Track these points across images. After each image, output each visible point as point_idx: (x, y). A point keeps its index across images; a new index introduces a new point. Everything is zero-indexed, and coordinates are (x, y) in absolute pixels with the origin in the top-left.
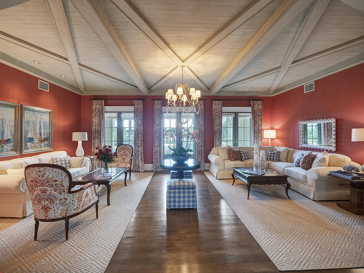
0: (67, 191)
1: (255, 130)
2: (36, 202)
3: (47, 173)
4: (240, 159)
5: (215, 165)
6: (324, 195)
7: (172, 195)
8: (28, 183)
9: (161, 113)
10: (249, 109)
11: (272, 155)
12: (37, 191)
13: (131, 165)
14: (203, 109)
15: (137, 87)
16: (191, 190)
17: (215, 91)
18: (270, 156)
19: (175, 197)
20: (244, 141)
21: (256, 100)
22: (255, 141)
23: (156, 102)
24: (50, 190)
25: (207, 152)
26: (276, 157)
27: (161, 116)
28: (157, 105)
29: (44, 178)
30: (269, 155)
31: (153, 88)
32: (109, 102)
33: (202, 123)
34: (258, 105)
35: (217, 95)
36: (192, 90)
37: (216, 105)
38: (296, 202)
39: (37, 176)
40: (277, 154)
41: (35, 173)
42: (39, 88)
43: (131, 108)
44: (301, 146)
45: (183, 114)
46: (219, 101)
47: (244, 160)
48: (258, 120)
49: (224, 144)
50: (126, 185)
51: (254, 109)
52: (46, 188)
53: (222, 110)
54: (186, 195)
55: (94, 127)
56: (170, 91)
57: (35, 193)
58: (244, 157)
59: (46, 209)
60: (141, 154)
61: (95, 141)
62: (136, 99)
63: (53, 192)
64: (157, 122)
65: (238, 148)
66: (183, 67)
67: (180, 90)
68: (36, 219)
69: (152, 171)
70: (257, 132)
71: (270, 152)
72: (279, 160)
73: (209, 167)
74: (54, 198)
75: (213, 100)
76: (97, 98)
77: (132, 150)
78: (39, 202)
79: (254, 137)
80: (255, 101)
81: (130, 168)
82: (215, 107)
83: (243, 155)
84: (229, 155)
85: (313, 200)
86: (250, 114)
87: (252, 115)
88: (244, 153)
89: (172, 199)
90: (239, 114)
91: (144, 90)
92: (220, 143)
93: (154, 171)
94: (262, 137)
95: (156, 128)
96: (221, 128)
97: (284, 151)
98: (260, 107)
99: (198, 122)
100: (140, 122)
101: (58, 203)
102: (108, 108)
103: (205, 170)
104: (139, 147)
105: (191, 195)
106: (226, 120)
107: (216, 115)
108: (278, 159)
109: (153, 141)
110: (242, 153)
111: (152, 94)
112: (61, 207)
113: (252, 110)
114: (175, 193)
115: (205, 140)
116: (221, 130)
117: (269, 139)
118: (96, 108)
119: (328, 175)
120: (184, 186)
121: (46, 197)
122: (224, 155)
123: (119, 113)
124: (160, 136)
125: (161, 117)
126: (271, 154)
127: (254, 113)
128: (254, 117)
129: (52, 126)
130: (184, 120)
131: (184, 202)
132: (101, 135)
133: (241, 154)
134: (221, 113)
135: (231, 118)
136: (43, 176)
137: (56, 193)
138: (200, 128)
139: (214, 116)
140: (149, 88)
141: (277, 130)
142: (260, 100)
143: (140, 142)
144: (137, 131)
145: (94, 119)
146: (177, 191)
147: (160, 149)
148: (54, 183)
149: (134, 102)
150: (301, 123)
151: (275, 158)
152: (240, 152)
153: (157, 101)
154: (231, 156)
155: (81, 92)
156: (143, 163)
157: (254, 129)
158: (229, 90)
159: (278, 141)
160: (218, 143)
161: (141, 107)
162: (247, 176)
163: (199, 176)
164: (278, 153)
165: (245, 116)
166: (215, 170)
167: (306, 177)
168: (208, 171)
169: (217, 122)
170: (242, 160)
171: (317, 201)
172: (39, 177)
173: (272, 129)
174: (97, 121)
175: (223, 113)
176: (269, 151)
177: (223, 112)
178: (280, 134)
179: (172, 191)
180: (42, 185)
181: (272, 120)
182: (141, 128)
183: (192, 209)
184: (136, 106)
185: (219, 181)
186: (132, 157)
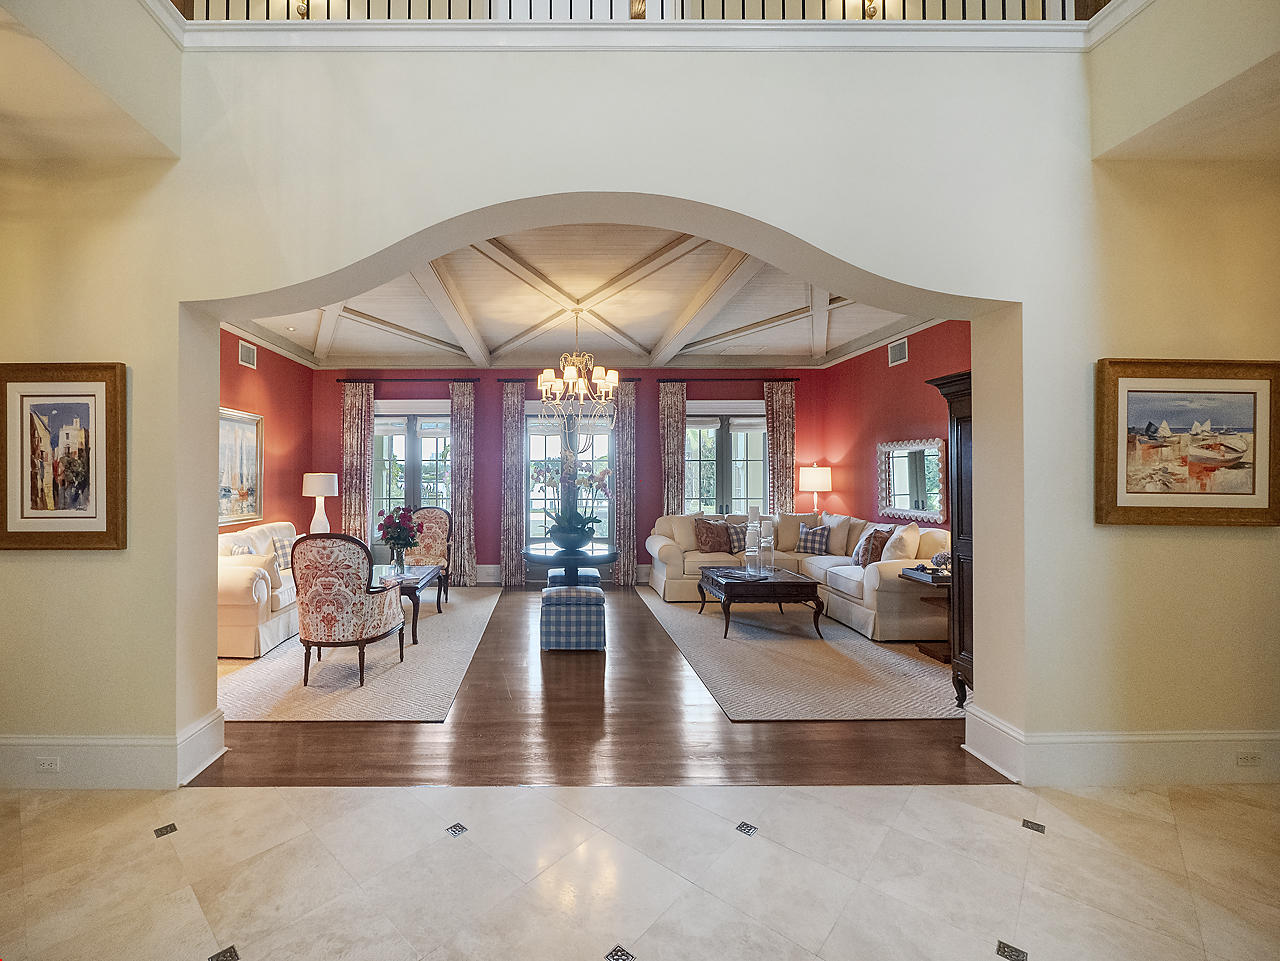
0: (364, 588)
1: (774, 468)
2: (312, 609)
3: (336, 550)
4: (727, 548)
5: (660, 563)
6: (896, 627)
7: (553, 618)
8: (297, 572)
9: (522, 416)
10: (759, 406)
11: (810, 537)
12: (317, 586)
13: (448, 560)
14: (633, 407)
15: (461, 349)
16: (594, 608)
17: (664, 356)
18: (806, 541)
19: (558, 623)
20: (747, 499)
21: (778, 381)
22: (776, 500)
23: (509, 387)
24: (339, 585)
25: (644, 530)
26: (821, 543)
27: (522, 428)
28: (512, 395)
29: (331, 561)
30: (803, 537)
31: (501, 351)
32: (386, 387)
33: (631, 446)
34: (784, 394)
35: (672, 365)
36: (598, 371)
37: (670, 395)
38: (832, 644)
39: (318, 557)
40: (822, 535)
41: (315, 550)
42: (240, 363)
43: (444, 405)
44: (883, 512)
45: (581, 421)
46: (678, 385)
47: (736, 550)
48: (782, 438)
49: (692, 508)
50: (440, 612)
51: (772, 406)
52: (331, 579)
53: (684, 411)
54: (583, 618)
55: (347, 460)
56: (549, 374)
57: (311, 590)
58: (736, 544)
59: (329, 622)
60: (469, 536)
61: (350, 498)
62: (455, 380)
63: (343, 588)
64: (511, 444)
65: (723, 518)
66: (577, 312)
67: (570, 373)
68: (308, 644)
69: (499, 585)
70: (781, 474)
71: (805, 530)
72: (828, 552)
73: (649, 575)
74: (344, 601)
75: (660, 381)
76: (355, 377)
77: (448, 523)
78: (318, 607)
79: (773, 487)
80: (775, 384)
81: (447, 570)
82: (665, 400)
83: (735, 537)
84: (698, 536)
85: (872, 640)
86: (764, 420)
87: (768, 423)
88: (737, 533)
89: (553, 629)
90: (732, 420)
91: (477, 355)
92: (681, 506)
93: (503, 584)
94: (794, 489)
95: (509, 461)
96: (683, 463)
97: (840, 525)
98: (788, 401)
99: (621, 445)
100: (467, 445)
101: (350, 611)
102: (382, 406)
103: (638, 584)
104: (462, 514)
105: (594, 618)
106: (699, 439)
107: (669, 425)
108: (824, 547)
109: (500, 500)
110: (732, 531)
111: (499, 365)
112: (355, 620)
113: (767, 410)
114: (558, 613)
115: (638, 497)
116: (683, 467)
117: (813, 492)
118: (353, 405)
119: (900, 576)
120: (579, 598)
121: (331, 598)
122: (685, 536)
123: (412, 419)
124: (518, 485)
125: (520, 430)
126: (807, 534)
127: (772, 417)
128: (772, 429)
129: (261, 457)
130: (582, 440)
131: (578, 634)
132: (364, 481)
133: (729, 535)
134: (684, 417)
135: (710, 433)
136: (329, 557)
137: (347, 590)
138: (625, 463)
139: (664, 427)
140: (492, 352)
141: (834, 467)
142: (789, 380)
143: (466, 501)
144: (460, 469)
145: (347, 436)
146: (563, 609)
147: (520, 522)
148: (345, 572)
149: (450, 387)
150: (882, 448)
151: (817, 546)
152: (727, 528)
153: (510, 384)
154: (703, 539)
155: (316, 361)
156: (474, 561)
157: (773, 466)
158: (709, 353)
159: (836, 500)
160: (673, 506)
161: (469, 401)
162: (723, 581)
163: (621, 595)
164: (826, 533)
165: (750, 425)
166: (661, 576)
167: (861, 585)
168: (646, 584)
169: (671, 444)
170: (731, 553)
171: (880, 642)
172: (321, 558)
173: (823, 463)
174: (355, 443)
175: (688, 419)
176: (803, 527)
177: (688, 416)
178: (843, 478)
179: (553, 609)
180: (327, 574)
181: (823, 439)
182: (469, 461)
183: (596, 651)
184: (456, 399)
185: (670, 605)
186: (448, 541)
